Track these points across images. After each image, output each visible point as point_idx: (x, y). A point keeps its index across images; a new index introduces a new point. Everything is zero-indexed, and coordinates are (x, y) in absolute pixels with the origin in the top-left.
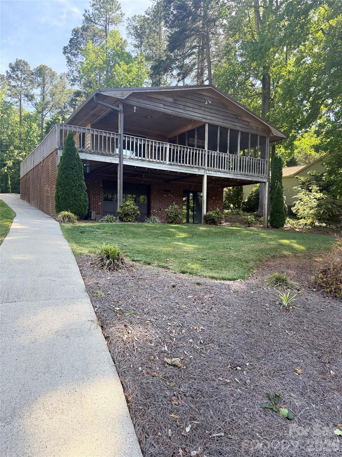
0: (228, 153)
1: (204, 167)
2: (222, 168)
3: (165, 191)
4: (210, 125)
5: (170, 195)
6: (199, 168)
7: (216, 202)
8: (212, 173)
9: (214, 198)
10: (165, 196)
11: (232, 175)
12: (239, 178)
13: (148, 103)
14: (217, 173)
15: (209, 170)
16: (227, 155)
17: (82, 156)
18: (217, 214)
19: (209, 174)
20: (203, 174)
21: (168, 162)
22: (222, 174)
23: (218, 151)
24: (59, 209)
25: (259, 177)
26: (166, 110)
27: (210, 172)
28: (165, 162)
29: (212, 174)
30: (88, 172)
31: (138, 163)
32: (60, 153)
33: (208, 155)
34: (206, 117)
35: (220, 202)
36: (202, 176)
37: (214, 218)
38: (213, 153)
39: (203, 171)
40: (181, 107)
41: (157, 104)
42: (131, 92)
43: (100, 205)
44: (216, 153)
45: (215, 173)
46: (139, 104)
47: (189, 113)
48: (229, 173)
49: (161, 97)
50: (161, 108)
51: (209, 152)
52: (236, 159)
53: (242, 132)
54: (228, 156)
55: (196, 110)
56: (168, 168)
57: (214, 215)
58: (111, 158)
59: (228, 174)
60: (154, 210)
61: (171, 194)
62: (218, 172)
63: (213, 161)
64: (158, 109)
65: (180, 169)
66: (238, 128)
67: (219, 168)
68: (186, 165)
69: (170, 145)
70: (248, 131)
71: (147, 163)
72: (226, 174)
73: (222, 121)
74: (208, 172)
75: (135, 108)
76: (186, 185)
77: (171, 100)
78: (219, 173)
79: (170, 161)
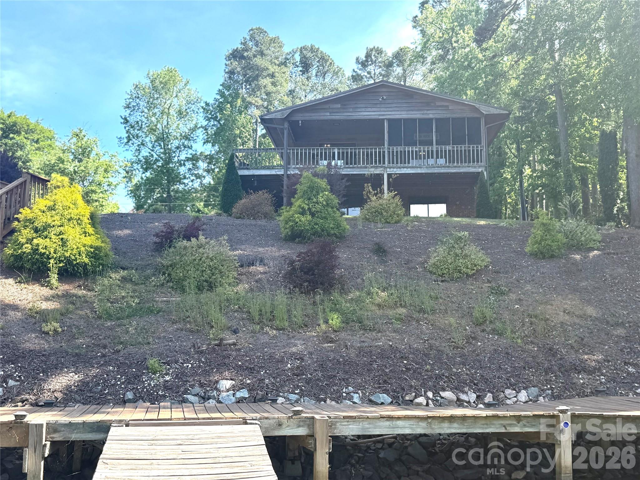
0: (418, 145)
1: (384, 165)
2: (409, 163)
4: (389, 120)
6: (376, 167)
7: (463, 207)
8: (395, 170)
9: (458, 203)
11: (425, 169)
14: (402, 169)
15: (390, 168)
16: (416, 147)
20: (382, 172)
22: (409, 169)
23: (402, 146)
27: (392, 170)
33: (389, 152)
34: (383, 113)
35: (469, 207)
36: (381, 175)
38: (395, 148)
39: (382, 169)
40: (351, 110)
41: (322, 114)
42: (291, 110)
44: (399, 148)
45: (399, 170)
46: (303, 118)
47: (361, 114)
49: (327, 106)
50: (327, 116)
51: (389, 149)
52: (430, 151)
54: (418, 150)
55: (369, 109)
58: (276, 170)
63: (395, 157)
64: (325, 118)
66: (431, 116)
67: (405, 163)
68: (359, 166)
69: (339, 149)
70: (448, 116)
72: (416, 169)
74: (388, 170)
75: (300, 122)
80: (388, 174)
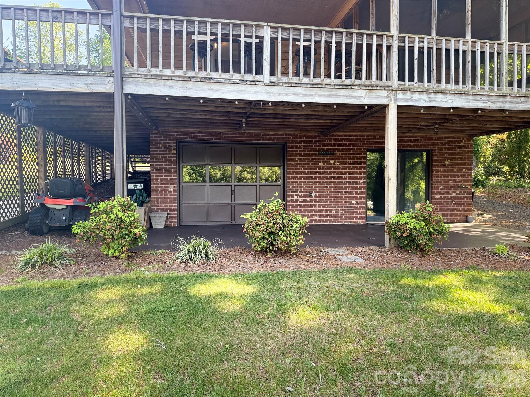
0: (468, 36)
1: (389, 83)
2: (448, 82)
3: (321, 153)
5: (332, 162)
6: (371, 88)
7: (455, 170)
8: (416, 96)
9: (447, 163)
10: (321, 164)
11: (484, 98)
12: (507, 106)
14: (432, 95)
15: (404, 91)
16: (466, 42)
19: (406, 100)
20: (383, 101)
21: (266, 77)
22: (449, 97)
23: (434, 34)
27: (408, 95)
28: (259, 77)
29: (416, 100)
33: (401, 50)
36: (383, 108)
38: (417, 40)
39: (385, 93)
44: (426, 40)
45: (425, 96)
48: (475, 95)
51: (402, 39)
52: (496, 55)
54: (468, 48)
56: (268, 93)
59: (471, 97)
60: (296, 197)
61: (336, 160)
62: (436, 92)
63: (416, 62)
65: (306, 95)
67: (439, 81)
68: (327, 81)
69: (274, 30)
72: (464, 97)
74: (400, 96)
76: (375, 136)
78: (440, 96)
79: (273, 73)
80: (398, 106)
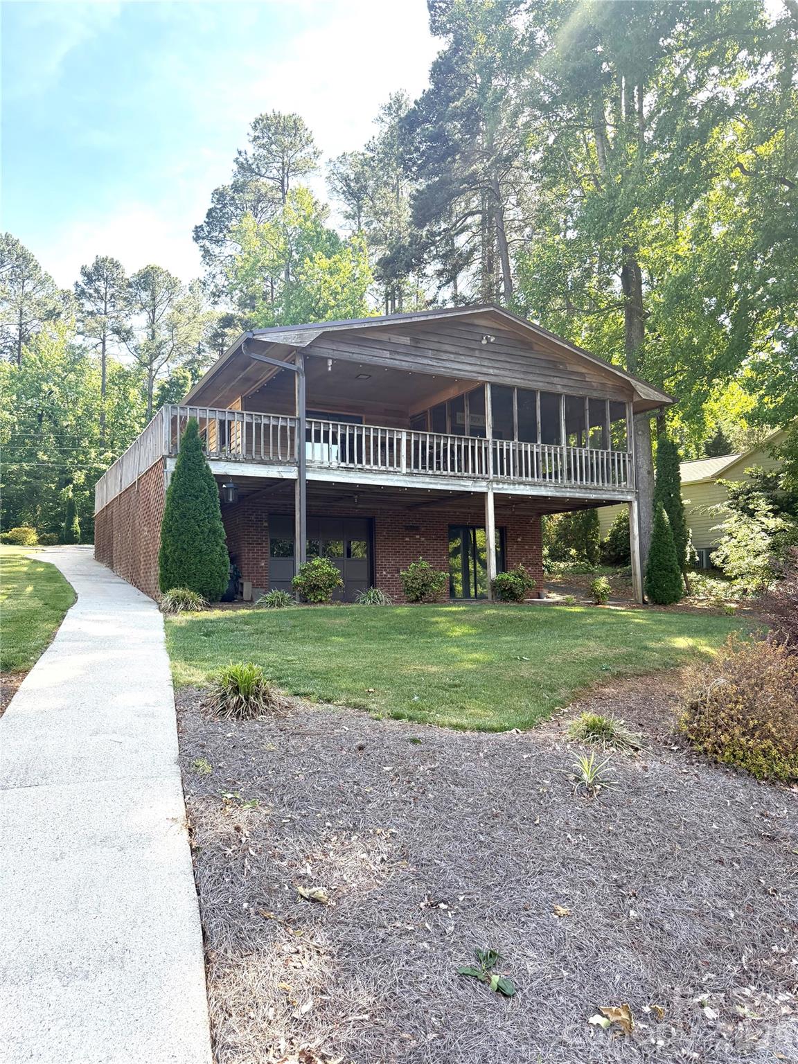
0: (539, 443)
1: (487, 476)
2: (527, 476)
3: (407, 528)
4: (493, 386)
5: (418, 537)
6: (475, 479)
7: (527, 547)
8: (506, 486)
9: (519, 540)
10: (407, 539)
11: (552, 489)
12: (568, 495)
13: (356, 350)
14: (517, 486)
15: (498, 482)
16: (538, 446)
17: (217, 468)
18: (520, 577)
19: (499, 489)
20: (484, 490)
21: (404, 469)
22: (528, 487)
23: (516, 440)
24: (167, 583)
25: (614, 490)
26: (397, 362)
27: (501, 486)
28: (398, 469)
29: (506, 489)
30: (231, 500)
31: (338, 475)
32: (171, 465)
33: (495, 450)
34: (485, 370)
35: (535, 547)
36: (483, 495)
37: (514, 586)
38: (505, 443)
39: (484, 484)
40: (430, 353)
41: (376, 352)
42: (321, 331)
43: (262, 567)
44: (511, 444)
45: (512, 487)
46: (337, 355)
47: (447, 364)
48: (545, 486)
49: (384, 337)
50: (385, 358)
51: (495, 443)
52: (558, 456)
53: (568, 398)
54: (540, 450)
55: (462, 358)
56: (405, 481)
57: (512, 579)
58: (281, 468)
59: (543, 488)
60: (384, 573)
61: (422, 535)
62: (520, 483)
63: (505, 461)
64: (380, 362)
65: (431, 483)
66: (560, 389)
67: (521, 475)
68: (445, 473)
69: (409, 434)
70: (581, 393)
71: (359, 474)
72: (538, 488)
73: (522, 376)
74: (495, 486)
75: (330, 362)
76: (455, 512)
77: (406, 340)
78: (522, 487)
79: (408, 465)
80: (494, 493)
